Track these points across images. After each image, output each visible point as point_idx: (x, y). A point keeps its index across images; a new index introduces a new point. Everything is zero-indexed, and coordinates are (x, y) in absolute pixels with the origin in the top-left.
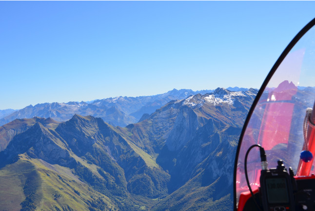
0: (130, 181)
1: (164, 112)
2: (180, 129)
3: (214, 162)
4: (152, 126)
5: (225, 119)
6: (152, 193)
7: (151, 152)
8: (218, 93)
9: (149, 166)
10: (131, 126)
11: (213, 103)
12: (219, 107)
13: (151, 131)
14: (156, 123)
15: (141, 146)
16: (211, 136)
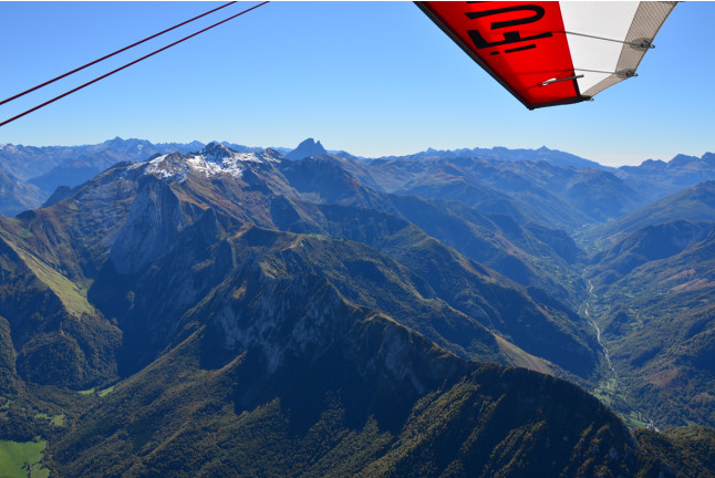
0: (24, 351)
1: (106, 187)
2: (141, 226)
3: (228, 311)
4: (78, 216)
5: (233, 207)
6: (81, 376)
7: (77, 276)
8: (212, 154)
9: (71, 311)
10: (27, 216)
11: (204, 172)
12: (219, 182)
13: (76, 228)
14: (87, 210)
15: (51, 261)
16: (213, 246)
